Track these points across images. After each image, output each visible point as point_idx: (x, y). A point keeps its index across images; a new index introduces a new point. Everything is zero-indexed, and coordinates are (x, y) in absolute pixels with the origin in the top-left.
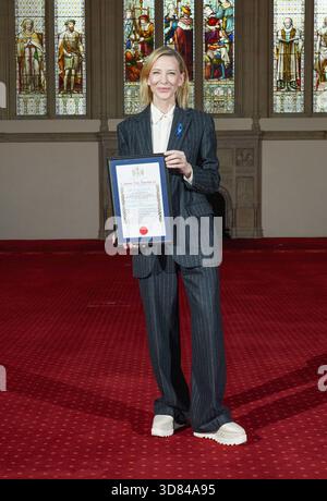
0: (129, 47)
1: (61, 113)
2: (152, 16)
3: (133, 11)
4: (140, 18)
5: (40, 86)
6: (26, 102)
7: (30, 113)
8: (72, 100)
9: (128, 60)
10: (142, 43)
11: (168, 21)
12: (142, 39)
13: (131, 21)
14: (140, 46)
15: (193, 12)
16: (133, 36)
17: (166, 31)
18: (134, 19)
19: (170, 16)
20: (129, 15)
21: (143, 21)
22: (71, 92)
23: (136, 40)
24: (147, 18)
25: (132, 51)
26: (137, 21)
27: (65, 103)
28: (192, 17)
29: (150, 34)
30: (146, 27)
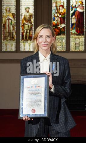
0: (54, 20)
1: (22, 50)
2: (65, 5)
3: (56, 3)
4: (59, 6)
5: (13, 37)
6: (6, 45)
7: (8, 50)
8: (28, 44)
9: (54, 26)
10: (60, 18)
11: (73, 8)
12: (60, 16)
13: (55, 8)
14: (59, 19)
15: (84, 3)
16: (56, 15)
17: (72, 12)
18: (57, 7)
19: (74, 6)
20: (54, 5)
21: (61, 8)
22: (27, 41)
23: (57, 16)
24: (63, 6)
25: (55, 22)
26: (58, 8)
27: (24, 46)
28: (84, 5)
29: (64, 14)
30: (62, 10)
